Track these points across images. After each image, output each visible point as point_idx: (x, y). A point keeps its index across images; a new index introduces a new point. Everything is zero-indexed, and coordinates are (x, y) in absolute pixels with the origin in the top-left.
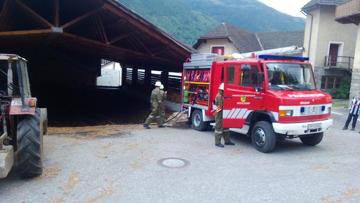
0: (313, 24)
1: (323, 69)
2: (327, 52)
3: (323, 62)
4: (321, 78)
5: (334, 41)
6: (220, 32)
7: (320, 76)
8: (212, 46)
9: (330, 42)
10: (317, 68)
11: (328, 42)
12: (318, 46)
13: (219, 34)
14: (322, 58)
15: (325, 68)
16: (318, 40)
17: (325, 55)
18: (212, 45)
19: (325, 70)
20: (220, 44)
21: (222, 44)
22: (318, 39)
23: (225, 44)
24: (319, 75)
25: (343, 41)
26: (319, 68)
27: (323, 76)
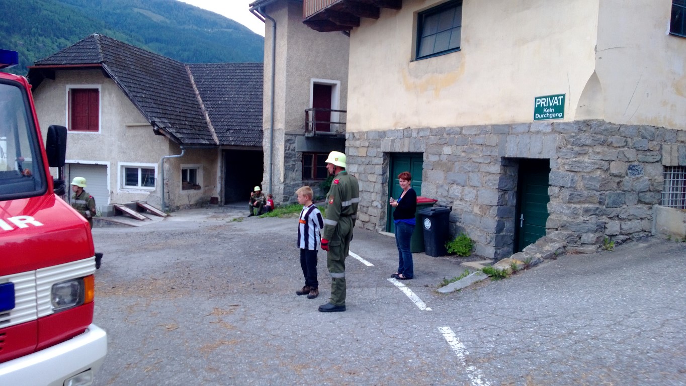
0: (277, 41)
1: (303, 138)
2: (309, 101)
3: (301, 123)
4: (301, 156)
5: (321, 78)
6: (85, 54)
7: (297, 152)
8: (69, 87)
9: (313, 80)
10: (292, 135)
11: (309, 80)
12: (289, 88)
13: (80, 58)
14: (299, 115)
15: (306, 135)
16: (289, 74)
17: (306, 108)
18: (68, 84)
19: (308, 138)
20: (87, 82)
21: (93, 82)
22: (288, 72)
23: (98, 83)
24: (296, 150)
25: (338, 80)
26: (296, 135)
27: (304, 153)
